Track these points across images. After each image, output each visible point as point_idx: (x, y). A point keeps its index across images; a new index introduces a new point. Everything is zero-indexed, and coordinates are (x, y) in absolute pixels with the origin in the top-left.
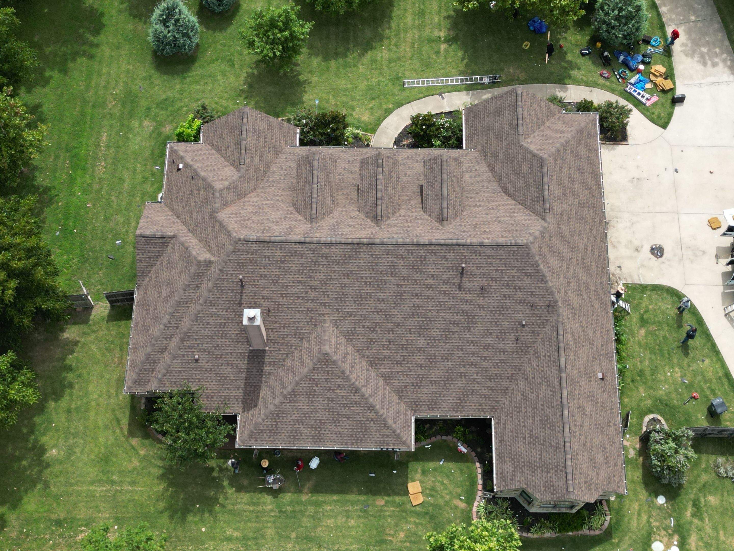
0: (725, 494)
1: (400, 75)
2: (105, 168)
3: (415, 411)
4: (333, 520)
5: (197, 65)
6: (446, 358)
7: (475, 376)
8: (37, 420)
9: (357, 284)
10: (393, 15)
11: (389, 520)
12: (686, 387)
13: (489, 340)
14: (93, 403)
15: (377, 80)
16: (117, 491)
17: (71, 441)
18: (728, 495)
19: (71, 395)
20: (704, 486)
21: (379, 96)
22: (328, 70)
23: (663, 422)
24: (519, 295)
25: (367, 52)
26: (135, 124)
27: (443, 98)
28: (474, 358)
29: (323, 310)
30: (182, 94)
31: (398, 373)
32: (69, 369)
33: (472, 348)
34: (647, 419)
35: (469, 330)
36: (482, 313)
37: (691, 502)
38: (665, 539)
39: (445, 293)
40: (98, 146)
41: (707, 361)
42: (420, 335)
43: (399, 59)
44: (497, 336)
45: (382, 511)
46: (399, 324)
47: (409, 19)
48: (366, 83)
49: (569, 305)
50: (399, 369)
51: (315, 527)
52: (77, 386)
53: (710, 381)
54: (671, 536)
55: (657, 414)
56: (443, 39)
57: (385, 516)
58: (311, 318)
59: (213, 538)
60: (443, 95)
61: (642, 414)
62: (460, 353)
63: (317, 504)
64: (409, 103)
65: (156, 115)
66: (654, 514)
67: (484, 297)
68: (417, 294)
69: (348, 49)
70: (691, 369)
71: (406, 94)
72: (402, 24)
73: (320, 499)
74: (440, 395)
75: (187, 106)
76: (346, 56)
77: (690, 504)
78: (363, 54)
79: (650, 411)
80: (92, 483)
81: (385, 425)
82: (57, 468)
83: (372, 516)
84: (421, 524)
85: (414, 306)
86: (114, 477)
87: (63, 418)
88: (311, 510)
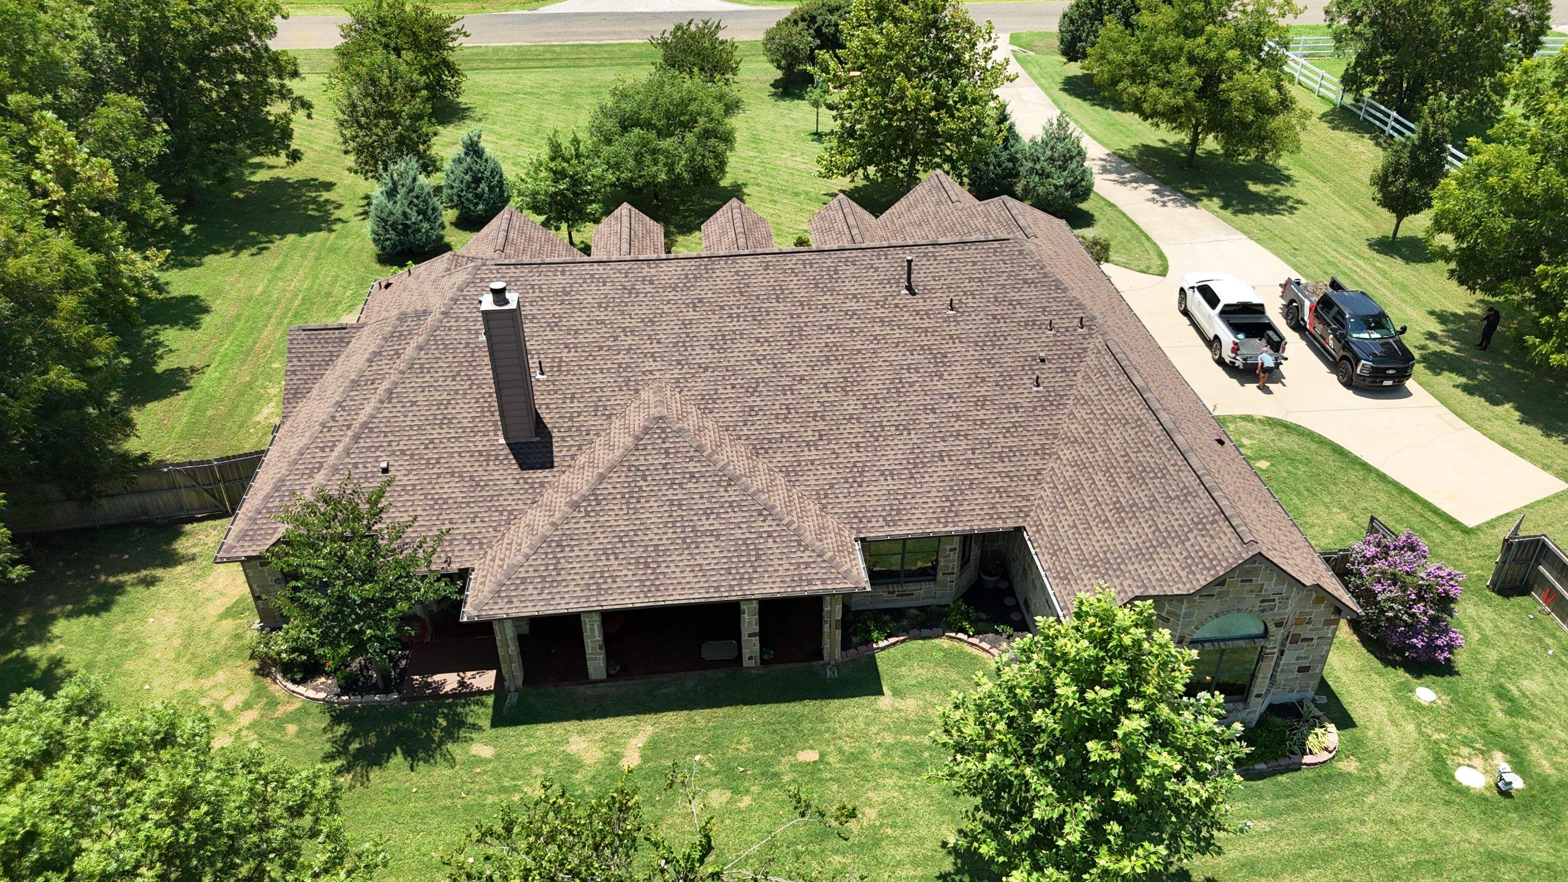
3: (859, 531)
6: (903, 428)
7: (969, 455)
9: (714, 318)
11: (835, 787)
13: (983, 390)
18: (1557, 674)
24: (1021, 313)
28: (959, 423)
29: (649, 364)
31: (812, 462)
33: (953, 406)
35: (941, 377)
36: (960, 348)
37: (1491, 694)
39: (882, 321)
44: (997, 382)
46: (802, 377)
50: (813, 454)
54: (1485, 754)
57: (823, 781)
58: (628, 380)
62: (932, 417)
66: (1426, 720)
67: (957, 322)
68: (829, 327)
74: (905, 495)
77: (1491, 697)
81: (799, 542)
85: (827, 346)
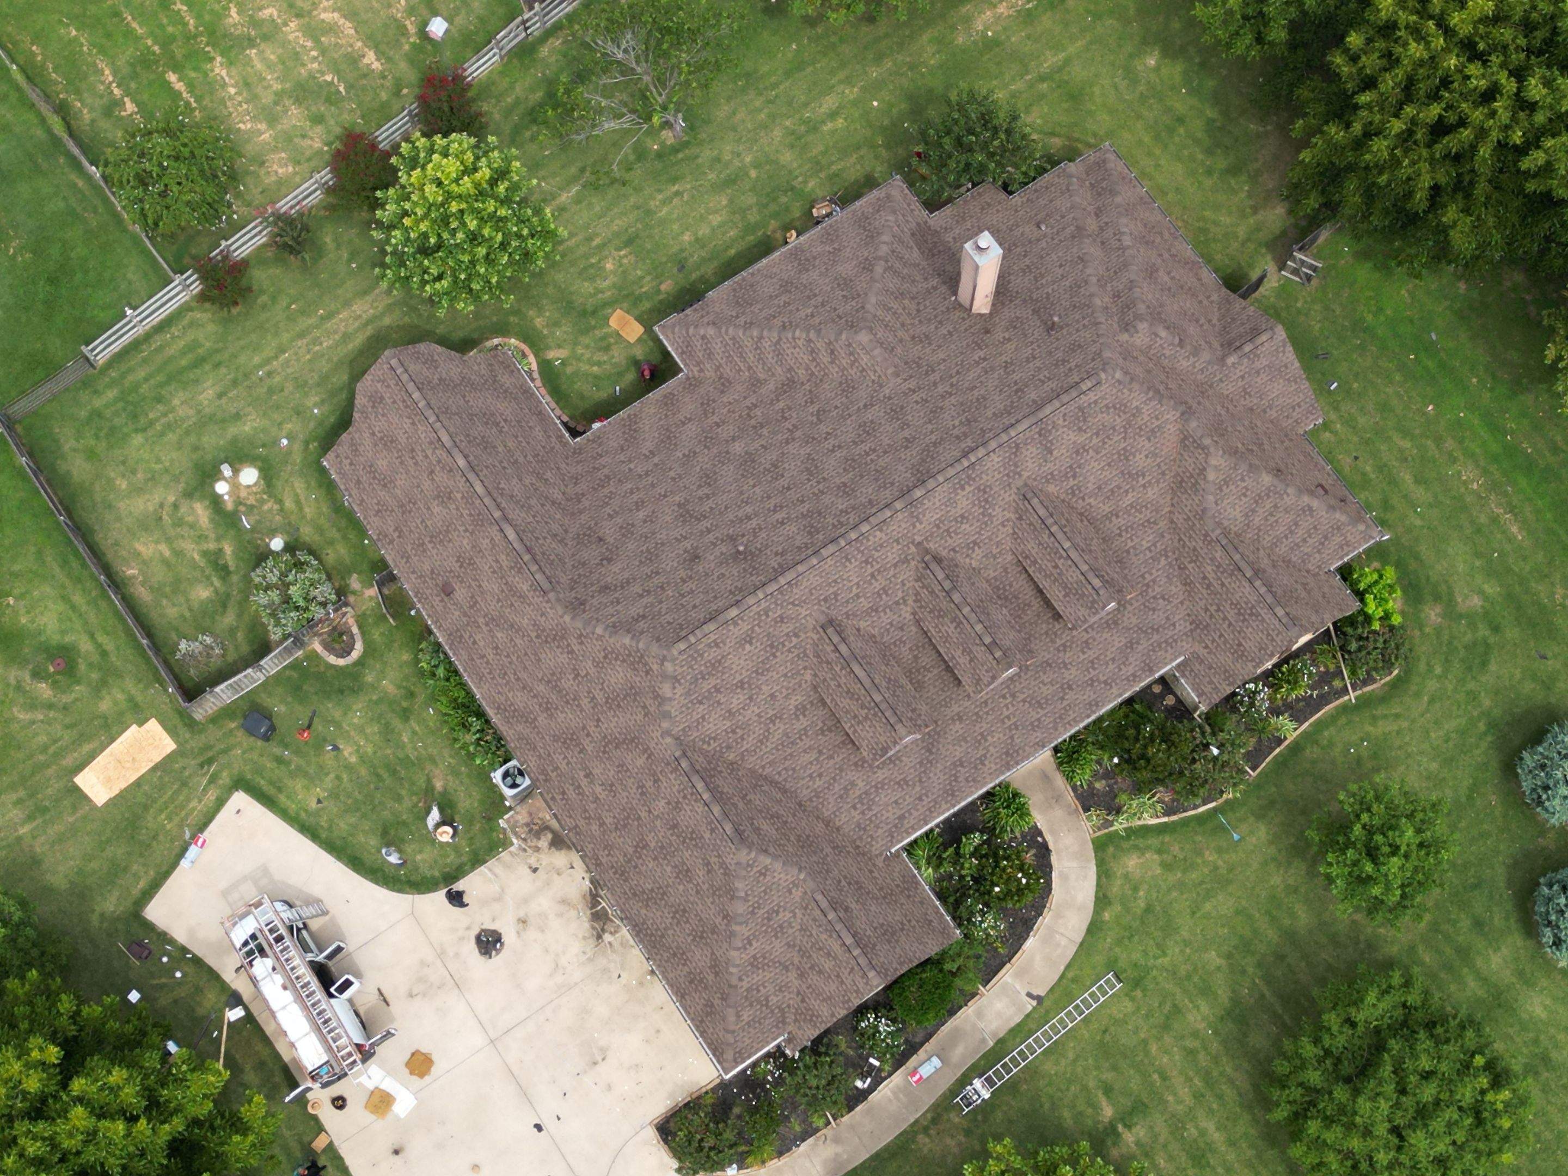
0: (187, 614)
1: (1138, 993)
2: (1465, 483)
3: (688, 378)
4: (715, 223)
5: (1494, 764)
6: (690, 455)
7: (632, 466)
8: (1211, 84)
9: (886, 441)
10: (1247, 1117)
11: (639, 273)
12: (325, 740)
13: (641, 514)
14: (1158, 152)
15: (1169, 952)
16: (1027, 73)
17: (1141, 88)
18: (182, 616)
19: (1197, 142)
20: (225, 606)
21: (1143, 922)
22: (1268, 913)
23: (332, 660)
24: (637, 589)
25: (1231, 999)
26: (1491, 589)
27: (1029, 995)
28: (649, 482)
29: (911, 384)
30: (1468, 693)
31: (745, 398)
32: (1234, 170)
33: (660, 490)
34: (359, 648)
35: (679, 505)
36: (676, 534)
37: (232, 569)
38: (243, 494)
39: (748, 518)
40: (1511, 509)
41: (314, 805)
42: (746, 453)
43: (1166, 1027)
44: (633, 525)
45: (657, 277)
46: (787, 443)
47: (1210, 1126)
48: (1185, 934)
49: (554, 639)
50: (747, 403)
51: (731, 201)
52: (1200, 157)
53: (292, 775)
54: (239, 502)
55: (347, 666)
56: (1120, 1128)
57: (650, 274)
58: (919, 366)
59: (855, 103)
60: (1034, 1003)
61: (370, 650)
62: (672, 474)
63: (749, 229)
64: (1081, 944)
65: (1472, 625)
66: (277, 517)
67: (685, 551)
68: (789, 489)
69: (1269, 980)
70: (332, 776)
71: (1099, 959)
72: (1215, 1106)
73: (752, 238)
74: (666, 416)
75: (1439, 678)
76: (1259, 965)
77: (231, 564)
78: (1234, 991)
79: (360, 663)
80: (1067, 62)
81: (714, 324)
82: (1129, 48)
83: (666, 263)
84: (592, 296)
85: (782, 475)
86: (1045, 85)
87: (1180, 107)
88: (753, 217)
